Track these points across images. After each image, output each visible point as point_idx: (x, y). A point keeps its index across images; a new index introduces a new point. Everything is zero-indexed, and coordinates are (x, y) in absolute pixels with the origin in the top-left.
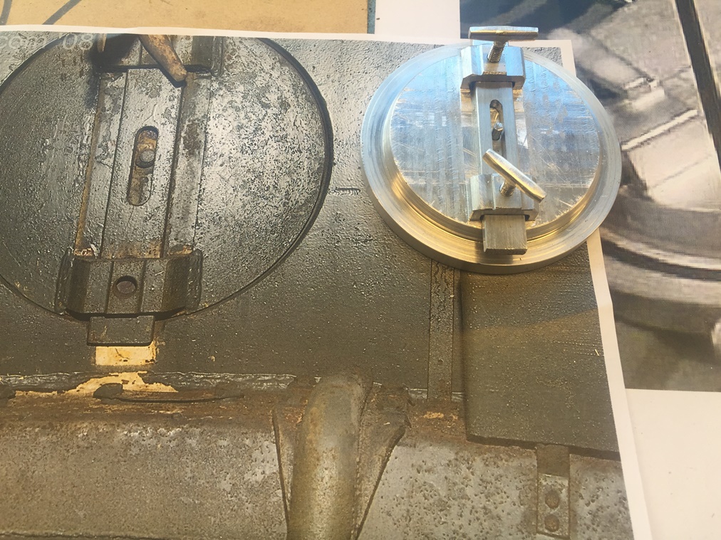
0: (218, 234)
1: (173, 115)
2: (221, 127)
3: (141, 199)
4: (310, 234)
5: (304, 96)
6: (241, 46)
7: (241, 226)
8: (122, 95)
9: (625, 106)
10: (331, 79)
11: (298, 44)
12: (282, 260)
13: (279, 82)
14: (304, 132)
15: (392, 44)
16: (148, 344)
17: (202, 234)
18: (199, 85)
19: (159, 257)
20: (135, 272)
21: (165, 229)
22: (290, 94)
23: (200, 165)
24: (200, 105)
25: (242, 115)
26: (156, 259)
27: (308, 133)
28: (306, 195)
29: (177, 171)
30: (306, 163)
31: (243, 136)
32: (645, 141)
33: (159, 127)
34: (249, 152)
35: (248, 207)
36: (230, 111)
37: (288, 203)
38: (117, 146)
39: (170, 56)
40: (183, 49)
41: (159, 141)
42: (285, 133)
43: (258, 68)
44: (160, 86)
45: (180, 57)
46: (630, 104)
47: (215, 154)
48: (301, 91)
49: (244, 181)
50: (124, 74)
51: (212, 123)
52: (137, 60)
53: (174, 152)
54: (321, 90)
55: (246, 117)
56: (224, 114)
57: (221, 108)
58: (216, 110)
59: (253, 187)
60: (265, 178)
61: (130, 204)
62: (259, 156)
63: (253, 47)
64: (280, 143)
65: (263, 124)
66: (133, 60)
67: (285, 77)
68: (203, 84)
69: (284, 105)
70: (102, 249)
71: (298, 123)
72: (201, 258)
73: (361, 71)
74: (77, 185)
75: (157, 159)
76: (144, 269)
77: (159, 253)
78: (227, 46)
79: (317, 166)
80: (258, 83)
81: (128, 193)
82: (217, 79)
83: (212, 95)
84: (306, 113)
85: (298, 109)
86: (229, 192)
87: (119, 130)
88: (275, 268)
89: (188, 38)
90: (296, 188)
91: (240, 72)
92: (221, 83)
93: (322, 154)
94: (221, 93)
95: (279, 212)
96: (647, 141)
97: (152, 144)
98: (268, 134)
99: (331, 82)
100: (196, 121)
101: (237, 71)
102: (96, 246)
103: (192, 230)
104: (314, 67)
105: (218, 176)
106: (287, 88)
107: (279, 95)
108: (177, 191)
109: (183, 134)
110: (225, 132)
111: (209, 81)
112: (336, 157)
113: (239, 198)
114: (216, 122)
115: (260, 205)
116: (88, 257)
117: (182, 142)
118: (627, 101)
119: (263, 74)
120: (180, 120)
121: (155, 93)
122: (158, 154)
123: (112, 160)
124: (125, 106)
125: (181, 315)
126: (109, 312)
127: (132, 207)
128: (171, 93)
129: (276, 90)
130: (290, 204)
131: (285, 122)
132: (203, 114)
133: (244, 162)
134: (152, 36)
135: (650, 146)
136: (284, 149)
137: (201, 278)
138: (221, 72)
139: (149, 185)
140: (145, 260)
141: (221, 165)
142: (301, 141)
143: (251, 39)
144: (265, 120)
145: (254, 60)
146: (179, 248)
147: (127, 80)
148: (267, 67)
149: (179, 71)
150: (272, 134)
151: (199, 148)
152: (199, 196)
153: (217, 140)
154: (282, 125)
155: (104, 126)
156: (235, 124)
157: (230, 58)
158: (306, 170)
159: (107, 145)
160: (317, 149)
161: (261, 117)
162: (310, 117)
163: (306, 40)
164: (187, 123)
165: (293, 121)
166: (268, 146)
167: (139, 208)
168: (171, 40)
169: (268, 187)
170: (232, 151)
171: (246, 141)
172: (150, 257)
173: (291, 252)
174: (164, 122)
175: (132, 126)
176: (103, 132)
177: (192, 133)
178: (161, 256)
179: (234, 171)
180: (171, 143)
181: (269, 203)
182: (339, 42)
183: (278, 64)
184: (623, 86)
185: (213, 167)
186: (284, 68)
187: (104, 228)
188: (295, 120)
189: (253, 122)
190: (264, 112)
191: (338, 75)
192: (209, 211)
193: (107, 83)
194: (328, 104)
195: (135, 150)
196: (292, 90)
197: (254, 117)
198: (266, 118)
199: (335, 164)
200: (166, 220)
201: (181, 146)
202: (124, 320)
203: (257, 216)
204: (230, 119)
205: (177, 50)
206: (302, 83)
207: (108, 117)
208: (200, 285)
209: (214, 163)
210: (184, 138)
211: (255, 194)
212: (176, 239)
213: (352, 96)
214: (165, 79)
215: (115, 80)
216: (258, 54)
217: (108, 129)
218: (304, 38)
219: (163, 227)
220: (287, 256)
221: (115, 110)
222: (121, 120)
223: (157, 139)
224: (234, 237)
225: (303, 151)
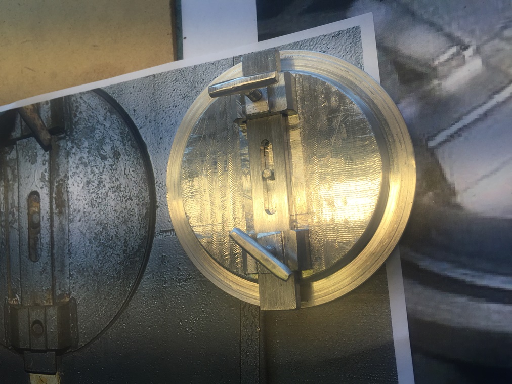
0: (83, 283)
1: (47, 179)
2: (76, 184)
3: (36, 256)
4: (145, 278)
5: (129, 142)
6: (82, 102)
7: (97, 275)
8: (16, 165)
9: (433, 89)
10: (148, 120)
11: (120, 87)
12: (126, 304)
13: (111, 132)
14: (133, 179)
15: (195, 67)
16: (55, 374)
17: (74, 283)
18: (59, 146)
19: (52, 304)
20: (41, 319)
21: (53, 280)
22: (119, 142)
23: (67, 223)
24: (62, 166)
25: (89, 171)
26: (51, 306)
27: (135, 180)
28: (138, 240)
29: (54, 229)
30: (136, 210)
31: (91, 191)
32: (456, 133)
33: (40, 191)
34: (96, 205)
35: (100, 257)
36: (81, 167)
37: (126, 250)
38: (19, 212)
39: (39, 123)
40: (46, 113)
41: (41, 204)
42: (119, 183)
43: (95, 121)
44: (36, 153)
45: (44, 122)
46: (439, 85)
47: (75, 210)
48: (127, 137)
49: (95, 233)
50: (15, 146)
51: (70, 181)
52: (20, 132)
53: (51, 213)
54: (141, 134)
55: (92, 172)
56: (78, 171)
57: (75, 166)
58: (72, 169)
59: (101, 238)
60: (109, 229)
61: (32, 260)
62: (103, 208)
63: (89, 101)
64: (117, 193)
65: (103, 176)
66: (17, 133)
67: (114, 126)
68: (62, 145)
69: (116, 155)
70: (21, 298)
71: (127, 172)
72: (76, 304)
73: (171, 105)
74: (3, 247)
75: (41, 220)
76: (45, 315)
77: (51, 301)
78: (72, 104)
79: (145, 211)
80: (97, 136)
81: (29, 252)
82: (70, 138)
83: (68, 154)
84: (132, 159)
85: (127, 157)
86: (87, 245)
87: (18, 197)
88: (123, 312)
89: (47, 102)
90: (131, 235)
91: (84, 128)
92: (73, 142)
93: (147, 199)
94: (74, 151)
95: (121, 259)
96: (459, 133)
97: (38, 207)
98: (108, 186)
99: (148, 124)
100: (61, 182)
101: (81, 127)
102: (19, 296)
103: (68, 281)
104: (134, 110)
105: (79, 231)
106: (116, 137)
107: (112, 145)
108: (56, 247)
109: (54, 195)
110: (80, 188)
111: (65, 141)
112: (158, 200)
113: (93, 249)
114: (73, 180)
115: (108, 254)
116: (16, 305)
117: (54, 202)
118: (436, 82)
119: (99, 127)
120: (51, 182)
121: (33, 161)
122: (42, 215)
123: (17, 224)
124: (19, 174)
125: (69, 352)
126: (32, 348)
127: (32, 263)
128: (43, 158)
129: (109, 141)
130: (128, 251)
131: (118, 172)
132: (64, 174)
133: (94, 215)
134: (25, 107)
135: (462, 139)
136: (119, 199)
137: (77, 322)
138: (72, 131)
139: (40, 243)
140: (45, 306)
141: (80, 221)
142: (131, 188)
143: (88, 92)
144: (104, 173)
145: (92, 114)
146: (62, 296)
147: (17, 151)
148: (101, 119)
149: (45, 135)
150: (110, 185)
151: (64, 207)
152: (69, 250)
153: (75, 197)
154: (116, 175)
155: (10, 194)
156: (85, 180)
157: (75, 116)
158: (137, 217)
159: (13, 211)
160: (143, 194)
161: (101, 170)
162: (135, 163)
163: (126, 82)
164: (56, 184)
165: (123, 169)
166: (109, 198)
167: (36, 263)
168: (37, 107)
169: (112, 237)
170: (86, 206)
171: (93, 195)
172: (47, 304)
173: (131, 296)
174: (41, 185)
175: (25, 194)
176: (10, 201)
177: (60, 194)
178: (53, 303)
179: (88, 224)
180: (48, 204)
181: (115, 252)
182: (152, 78)
183: (108, 114)
184: (431, 63)
185: (75, 223)
186: (113, 116)
187: (21, 281)
188: (125, 169)
189: (97, 175)
190: (103, 165)
191: (154, 114)
192: (76, 263)
193: (6, 157)
194: (148, 147)
195: (29, 214)
196: (120, 139)
197: (97, 171)
198: (105, 170)
199: (158, 207)
200: (53, 274)
201: (54, 207)
202: (40, 354)
203: (107, 265)
204: (82, 176)
205: (43, 118)
206: (127, 129)
207: (11, 187)
208: (77, 328)
209: (75, 219)
210: (55, 198)
211: (103, 244)
212: (60, 289)
213: (166, 134)
214: (39, 146)
215: (11, 152)
216: (93, 107)
217: (12, 197)
218: (125, 81)
219: (51, 279)
220: (129, 300)
221: (14, 180)
222: (18, 188)
223: (39, 202)
224: (94, 286)
225: (133, 198)
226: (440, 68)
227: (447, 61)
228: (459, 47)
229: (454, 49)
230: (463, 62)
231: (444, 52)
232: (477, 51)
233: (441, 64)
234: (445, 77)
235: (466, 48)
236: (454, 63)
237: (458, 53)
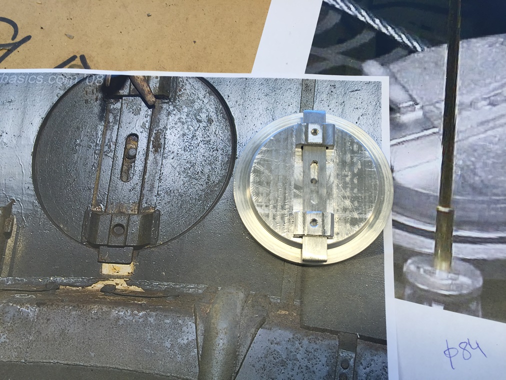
0: (169, 201)
1: (147, 127)
2: (173, 134)
3: (128, 178)
4: (220, 202)
5: (222, 115)
6: (187, 83)
7: (181, 196)
8: (119, 113)
9: (396, 118)
10: (238, 103)
11: (220, 81)
12: (203, 217)
13: (208, 106)
14: (221, 138)
15: (276, 79)
16: (130, 264)
17: (160, 200)
18: (162, 108)
19: (136, 213)
20: (124, 223)
21: (140, 197)
22: (213, 113)
23: (161, 159)
24: (162, 121)
25: (186, 127)
26: (135, 214)
27: (222, 138)
28: (219, 178)
29: (148, 162)
30: (220, 158)
31: (186, 140)
32: (401, 142)
33: (139, 134)
34: (189, 150)
35: (186, 184)
36: (179, 124)
37: (209, 183)
38: (116, 146)
39: (146, 89)
40: (154, 85)
41: (139, 143)
42: (209, 139)
43: (196, 97)
44: (140, 108)
45: (152, 89)
46: (400, 117)
47: (170, 151)
48: (220, 111)
49: (184, 169)
50: (121, 100)
51: (168, 132)
52: (128, 91)
53: (147, 150)
54: (231, 111)
55: (188, 128)
56: (176, 126)
57: (174, 122)
58: (171, 124)
59: (189, 172)
60: (196, 167)
61: (122, 181)
62: (194, 153)
63: (193, 83)
64: (206, 145)
65: (197, 133)
66: (125, 91)
67: (211, 103)
68: (164, 107)
69: (210, 121)
70: (106, 207)
71: (217, 133)
72: (159, 215)
73: (256, 98)
74: (94, 168)
75: (137, 154)
76: (129, 220)
77: (137, 211)
78: (179, 83)
79: (227, 159)
80: (196, 106)
81: (121, 175)
82: (172, 104)
83: (169, 114)
84: (222, 125)
85: (218, 123)
86: (176, 175)
87: (117, 135)
88: (200, 222)
89: (157, 77)
90: (214, 173)
91: (186, 100)
92: (174, 106)
93: (230, 152)
94: (174, 112)
95: (204, 188)
97: (135, 145)
98: (199, 139)
99: (238, 106)
100: (160, 131)
101: (184, 99)
102: (103, 205)
103: (155, 198)
104: (228, 96)
105: (170, 165)
106: (212, 110)
107: (207, 114)
108: (148, 174)
109: (152, 139)
110: (176, 138)
111: (168, 105)
112: (238, 154)
113: (181, 179)
114: (171, 131)
115: (193, 183)
116: (99, 212)
117: (151, 144)
119: (199, 101)
120: (151, 130)
121: (137, 112)
122: (138, 151)
123: (113, 154)
124: (121, 120)
125: (147, 248)
126: (110, 244)
127: (123, 182)
128: (146, 113)
129: (206, 111)
130: (210, 183)
131: (210, 132)
132: (163, 126)
133: (185, 156)
134: (137, 76)
136: (208, 149)
137: (159, 227)
138: (175, 99)
139: (133, 170)
140: (129, 215)
141: (173, 159)
142: (218, 143)
143: (193, 78)
144: (198, 130)
145: (194, 92)
146: (147, 208)
147: (122, 104)
148: (201, 96)
149: (151, 99)
150: (202, 139)
151: (161, 147)
152: (160, 178)
153: (170, 143)
154: (208, 134)
155: (109, 132)
156: (181, 133)
157: (180, 91)
158: (220, 162)
159: (110, 144)
160: (227, 149)
161: (196, 128)
162: (224, 128)
163: (225, 78)
164: (155, 132)
165: (214, 131)
166: (199, 147)
167: (126, 183)
168: (147, 79)
169: (198, 173)
170: (179, 150)
171: (187, 144)
172: (132, 213)
173: (209, 212)
174: (141, 131)
175: (124, 133)
176: (108, 137)
177: (157, 138)
178: (138, 213)
179: (179, 162)
180: (146, 144)
181: (198, 182)
182: (244, 79)
183: (208, 94)
184: (398, 105)
185: (168, 160)
186: (211, 97)
187: (108, 195)
188: (216, 131)
189: (192, 131)
190: (198, 125)
191: (243, 101)
192: (165, 186)
193: (110, 106)
194: (235, 120)
195: (125, 148)
196: (215, 111)
197: (192, 128)
199: (237, 158)
200: (141, 191)
201: (151, 146)
202: (117, 249)
203: (191, 190)
204: (179, 129)
205: (151, 85)
206: (221, 106)
207: (111, 127)
208: (158, 231)
209: (169, 157)
210: (153, 141)
211: (190, 176)
212: (146, 203)
213: (250, 114)
214: (143, 104)
215: (116, 103)
216: (196, 88)
217: (111, 135)
218: (224, 77)
219: (139, 195)
220: (207, 215)
221: (115, 123)
222: (118, 129)
223: (137, 142)
224: (178, 203)
225: (219, 150)
226: (402, 109)
227: (407, 107)
228: (414, 102)
229: (411, 103)
230: (414, 110)
231: (406, 102)
232: (422, 108)
233: (403, 107)
234: (404, 114)
235: (417, 104)
236: (409, 109)
237: (413, 105)
